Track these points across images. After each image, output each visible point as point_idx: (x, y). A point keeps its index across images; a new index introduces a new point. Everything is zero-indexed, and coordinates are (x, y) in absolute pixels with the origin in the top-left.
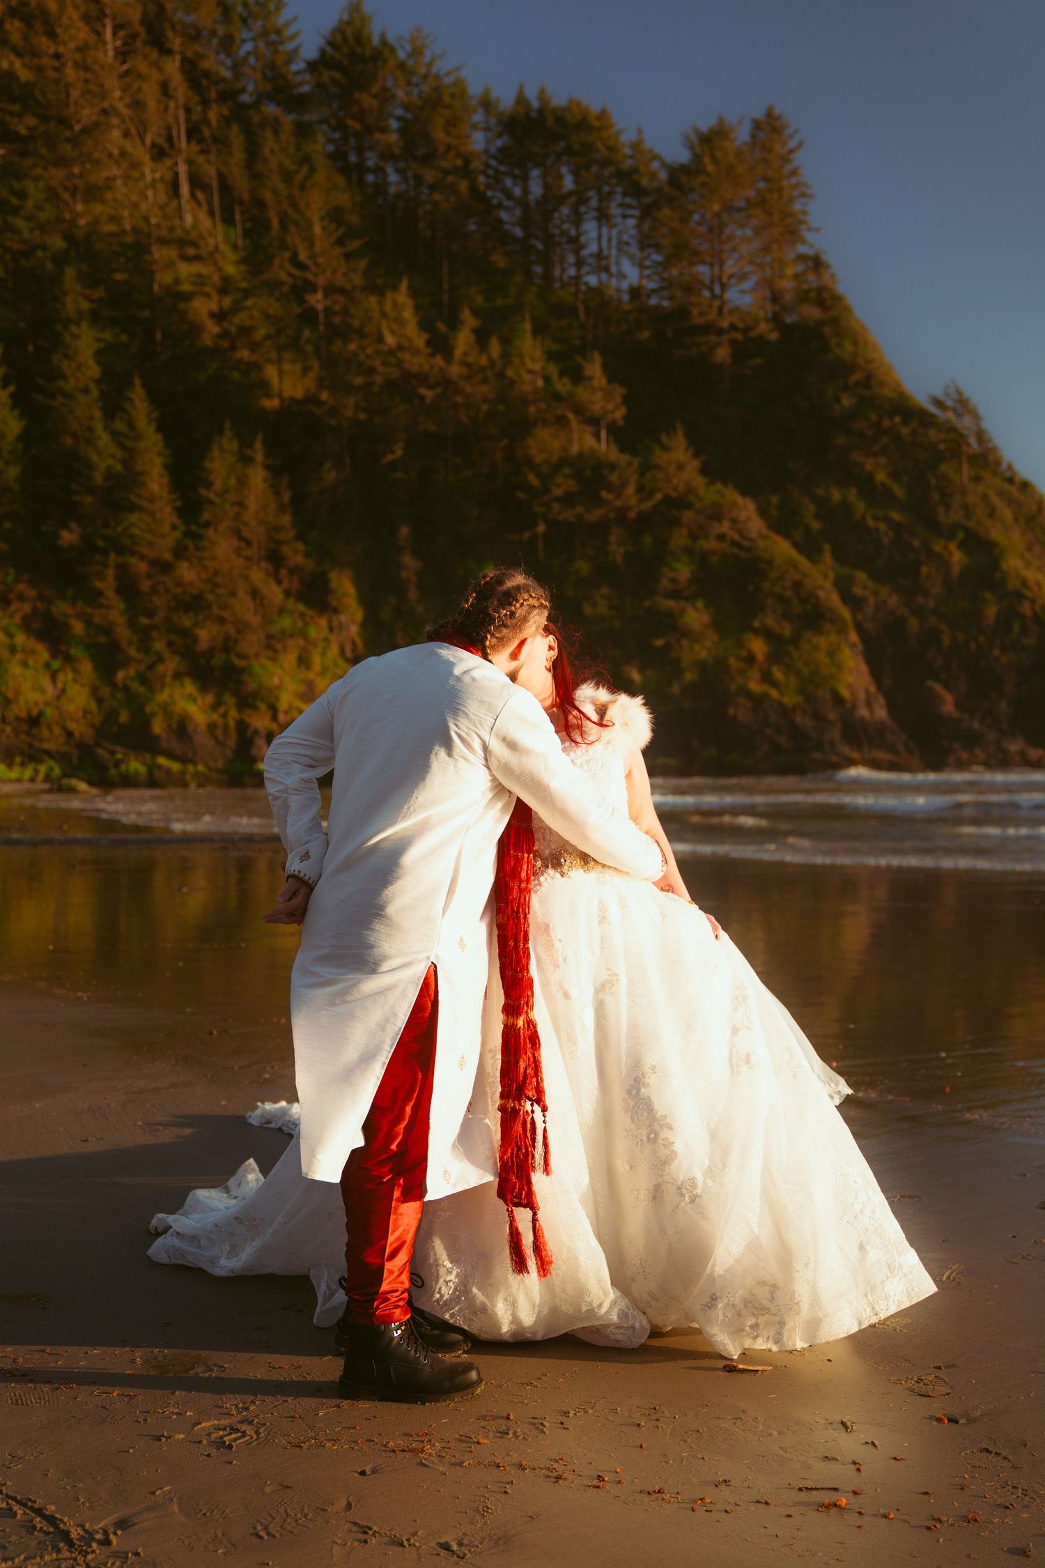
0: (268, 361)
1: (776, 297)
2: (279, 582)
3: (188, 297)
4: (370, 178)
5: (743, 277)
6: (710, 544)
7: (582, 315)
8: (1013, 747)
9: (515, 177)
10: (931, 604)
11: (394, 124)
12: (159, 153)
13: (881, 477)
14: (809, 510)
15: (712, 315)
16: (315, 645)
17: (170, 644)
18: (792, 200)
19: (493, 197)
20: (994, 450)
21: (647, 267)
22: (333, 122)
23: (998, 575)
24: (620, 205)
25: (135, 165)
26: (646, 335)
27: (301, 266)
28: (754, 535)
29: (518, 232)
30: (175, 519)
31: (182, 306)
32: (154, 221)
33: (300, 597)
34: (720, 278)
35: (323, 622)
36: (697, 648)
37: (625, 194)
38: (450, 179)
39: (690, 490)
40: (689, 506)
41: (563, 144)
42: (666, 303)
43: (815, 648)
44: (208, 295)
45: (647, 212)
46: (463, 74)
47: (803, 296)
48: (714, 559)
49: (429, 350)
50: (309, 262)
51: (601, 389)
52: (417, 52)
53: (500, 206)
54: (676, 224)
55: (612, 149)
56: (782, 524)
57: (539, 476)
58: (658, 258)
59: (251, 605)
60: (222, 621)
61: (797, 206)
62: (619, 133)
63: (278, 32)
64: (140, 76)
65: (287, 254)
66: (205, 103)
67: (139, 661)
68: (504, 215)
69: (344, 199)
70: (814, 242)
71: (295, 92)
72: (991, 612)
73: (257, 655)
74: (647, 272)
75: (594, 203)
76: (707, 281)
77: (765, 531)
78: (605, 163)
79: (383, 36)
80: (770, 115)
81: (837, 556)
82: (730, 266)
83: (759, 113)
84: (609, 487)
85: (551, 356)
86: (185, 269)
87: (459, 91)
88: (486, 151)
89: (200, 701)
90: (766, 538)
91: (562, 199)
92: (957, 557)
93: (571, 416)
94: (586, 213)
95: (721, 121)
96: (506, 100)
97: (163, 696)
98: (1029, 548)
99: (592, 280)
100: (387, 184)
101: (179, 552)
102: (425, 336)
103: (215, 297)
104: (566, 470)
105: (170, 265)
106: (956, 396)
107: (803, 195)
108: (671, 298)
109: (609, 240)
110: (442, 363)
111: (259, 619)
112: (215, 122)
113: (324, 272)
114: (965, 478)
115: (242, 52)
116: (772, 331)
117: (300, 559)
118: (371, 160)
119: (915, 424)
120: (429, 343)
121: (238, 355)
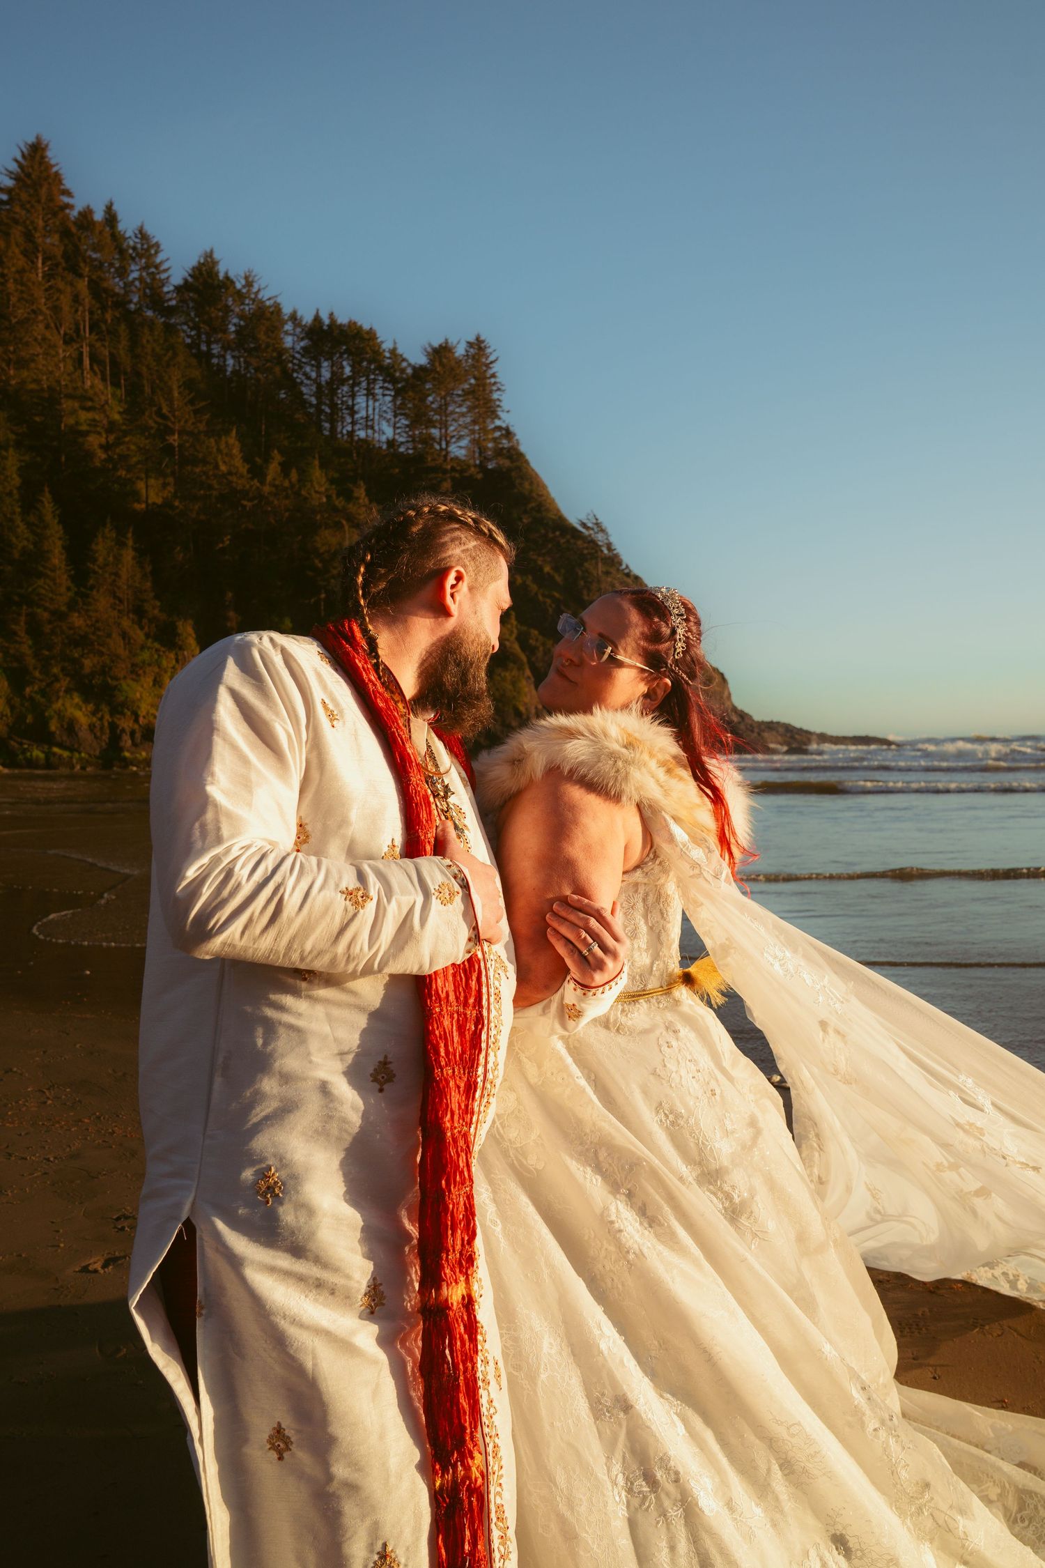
0: (138, 478)
1: (482, 450)
2: (142, 628)
3: (87, 433)
4: (215, 361)
5: (460, 438)
7: (355, 455)
9: (312, 366)
11: (232, 328)
12: (68, 341)
13: (547, 569)
15: (440, 461)
16: (166, 672)
17: (63, 669)
18: (491, 392)
19: (297, 377)
20: (617, 556)
21: (398, 428)
22: (191, 324)
24: (381, 388)
25: (54, 346)
26: (397, 470)
27: (164, 417)
29: (314, 401)
30: (69, 583)
31: (81, 440)
32: (63, 383)
33: (156, 639)
34: (446, 437)
35: (172, 656)
37: (384, 381)
38: (269, 365)
41: (344, 347)
42: (411, 451)
44: (99, 433)
45: (399, 393)
46: (279, 300)
47: (499, 453)
49: (250, 476)
50: (170, 415)
51: (365, 506)
52: (249, 284)
53: (302, 384)
54: (417, 402)
55: (377, 352)
57: (322, 561)
58: (406, 422)
59: (122, 645)
60: (102, 654)
61: (495, 396)
62: (382, 342)
63: (157, 267)
64: (59, 291)
65: (154, 409)
66: (104, 308)
67: (41, 681)
68: (304, 390)
69: (196, 373)
70: (506, 418)
71: (166, 305)
73: (125, 678)
74: (398, 431)
75: (364, 385)
78: (372, 361)
79: (226, 273)
82: (452, 430)
83: (472, 339)
85: (332, 481)
86: (84, 416)
87: (277, 309)
88: (293, 348)
89: (84, 709)
91: (343, 381)
93: (344, 522)
94: (358, 391)
95: (447, 341)
96: (308, 318)
97: (58, 705)
99: (362, 434)
100: (225, 365)
101: (72, 606)
102: (247, 466)
103: (104, 435)
105: (74, 412)
106: (595, 521)
107: (499, 389)
108: (415, 448)
109: (374, 409)
110: (258, 484)
111: (127, 652)
112: (109, 321)
113: (179, 421)
114: (600, 573)
115: (131, 278)
116: (478, 473)
117: (156, 612)
118: (216, 349)
119: (568, 537)
120: (249, 472)
121: (119, 474)
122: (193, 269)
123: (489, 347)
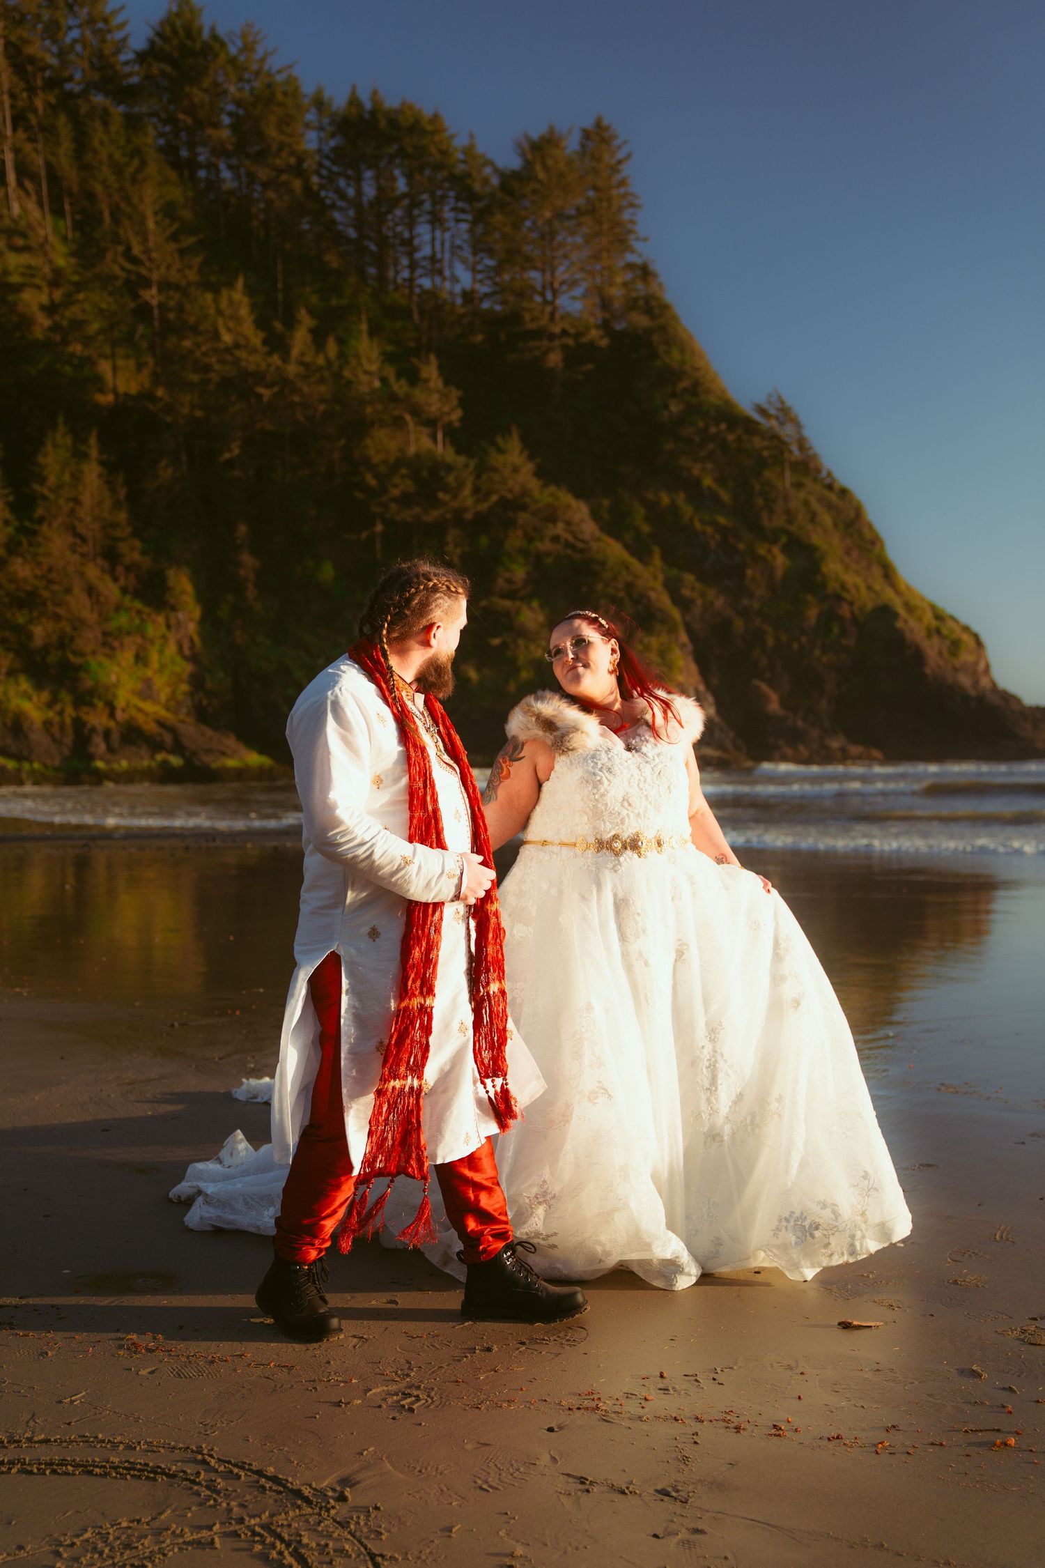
0: (102, 356)
1: (605, 304)
2: (115, 579)
3: (18, 288)
4: (202, 174)
5: (574, 284)
6: (544, 546)
7: (416, 316)
8: (835, 744)
9: (348, 178)
10: (756, 605)
11: (226, 120)
13: (707, 482)
14: (639, 514)
15: (544, 321)
16: (152, 642)
17: (4, 642)
18: (621, 209)
19: (327, 197)
20: (814, 457)
21: (480, 272)
22: (163, 115)
24: (453, 209)
26: (480, 338)
27: (134, 260)
28: (587, 537)
29: (352, 233)
30: (7, 514)
31: (11, 298)
33: (137, 595)
34: (552, 284)
35: (161, 619)
36: (532, 647)
37: (458, 198)
38: (284, 177)
39: (525, 492)
40: (524, 508)
41: (395, 147)
42: (498, 308)
43: (647, 648)
44: (38, 287)
45: (480, 217)
46: (295, 72)
47: (632, 304)
48: (549, 560)
49: (266, 349)
50: (143, 257)
51: (438, 391)
52: (248, 48)
53: (333, 206)
54: (508, 229)
55: (444, 153)
56: (614, 525)
57: (376, 476)
58: (490, 262)
59: (87, 603)
60: (57, 617)
61: (626, 216)
62: (451, 137)
63: (106, 21)
65: (121, 248)
66: (31, 90)
68: (337, 216)
69: (176, 194)
70: (642, 251)
71: (124, 83)
72: (812, 614)
73: (94, 653)
74: (479, 277)
75: (427, 206)
76: (539, 287)
77: (598, 533)
78: (439, 167)
79: (213, 29)
80: (598, 124)
81: (665, 559)
82: (562, 272)
83: (589, 123)
84: (446, 489)
85: (388, 358)
86: (14, 260)
87: (292, 89)
88: (319, 151)
89: (35, 699)
90: (598, 540)
91: (396, 201)
92: (780, 561)
93: (408, 417)
94: (419, 216)
95: (552, 130)
96: (339, 101)
98: (848, 552)
99: (426, 283)
100: (219, 181)
101: (12, 548)
102: (261, 335)
103: (46, 290)
104: (404, 471)
106: (779, 406)
107: (632, 205)
108: (504, 303)
109: (443, 244)
110: (279, 362)
111: (95, 616)
112: (41, 111)
113: (158, 267)
114: (788, 484)
115: (68, 40)
116: (602, 337)
117: (136, 556)
118: (203, 156)
119: (739, 430)
120: (265, 342)
121: (71, 349)
122: (162, 24)
123: (616, 137)
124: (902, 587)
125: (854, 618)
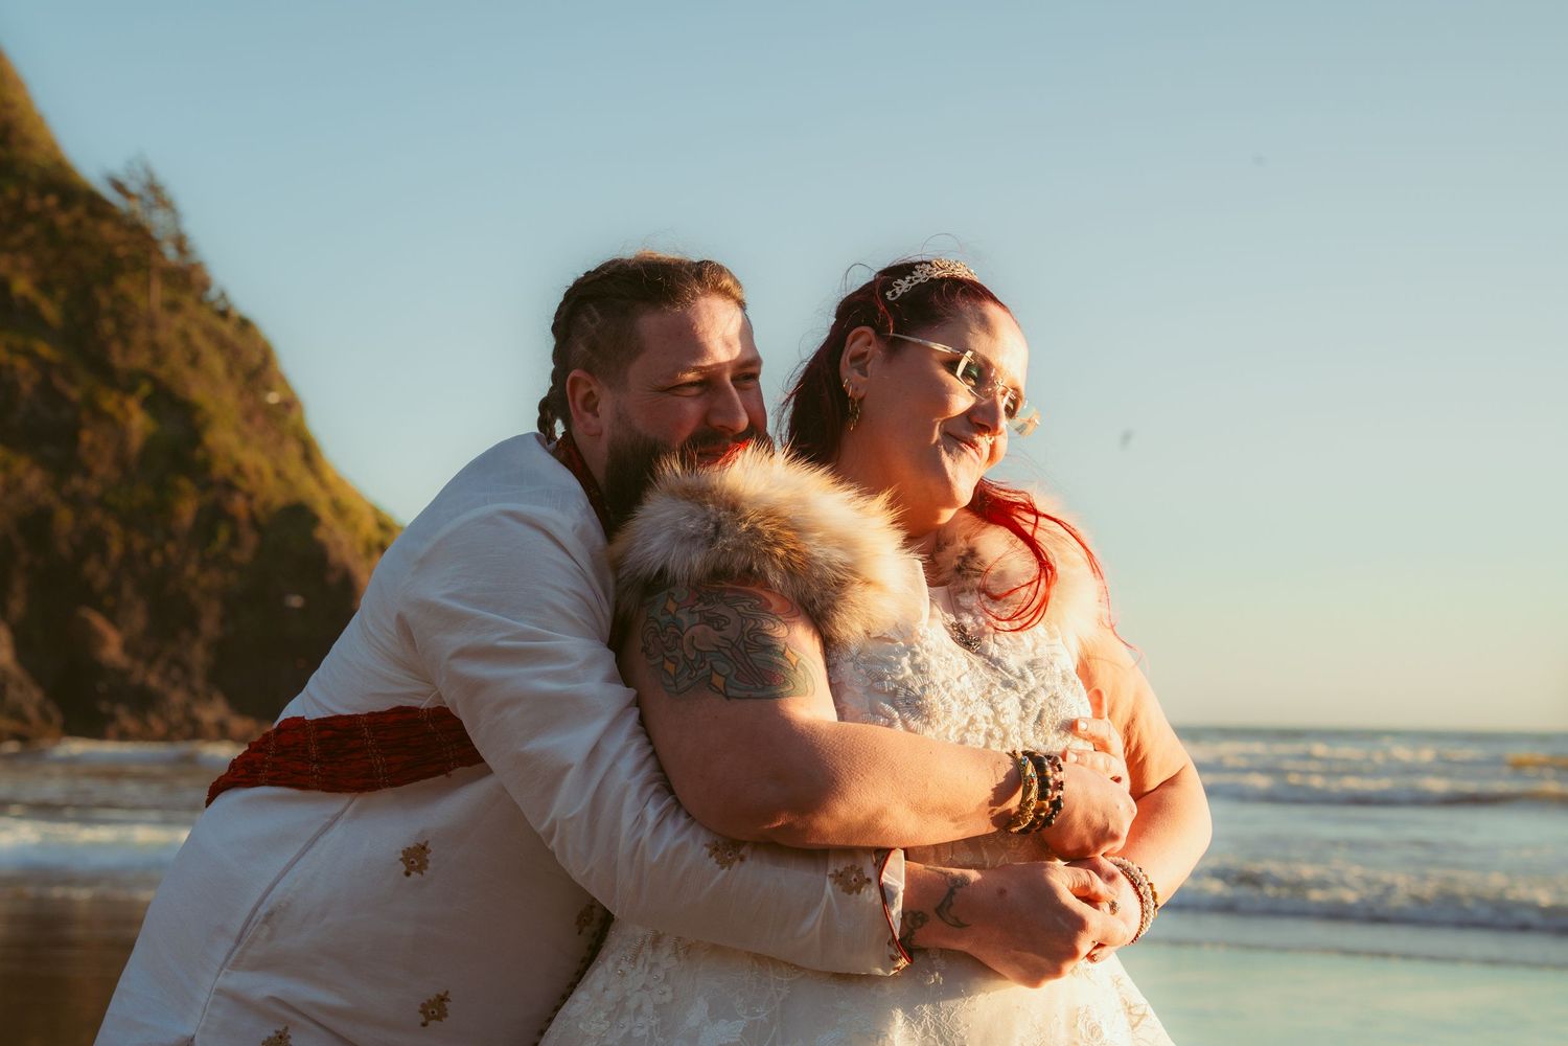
10: (94, 489)
13: (21, 286)
20: (197, 267)
23: (199, 454)
72: (187, 509)
92: (139, 423)
98: (248, 417)
106: (144, 181)
114: (155, 304)
119: (79, 210)
124: (329, 476)
125: (254, 521)
